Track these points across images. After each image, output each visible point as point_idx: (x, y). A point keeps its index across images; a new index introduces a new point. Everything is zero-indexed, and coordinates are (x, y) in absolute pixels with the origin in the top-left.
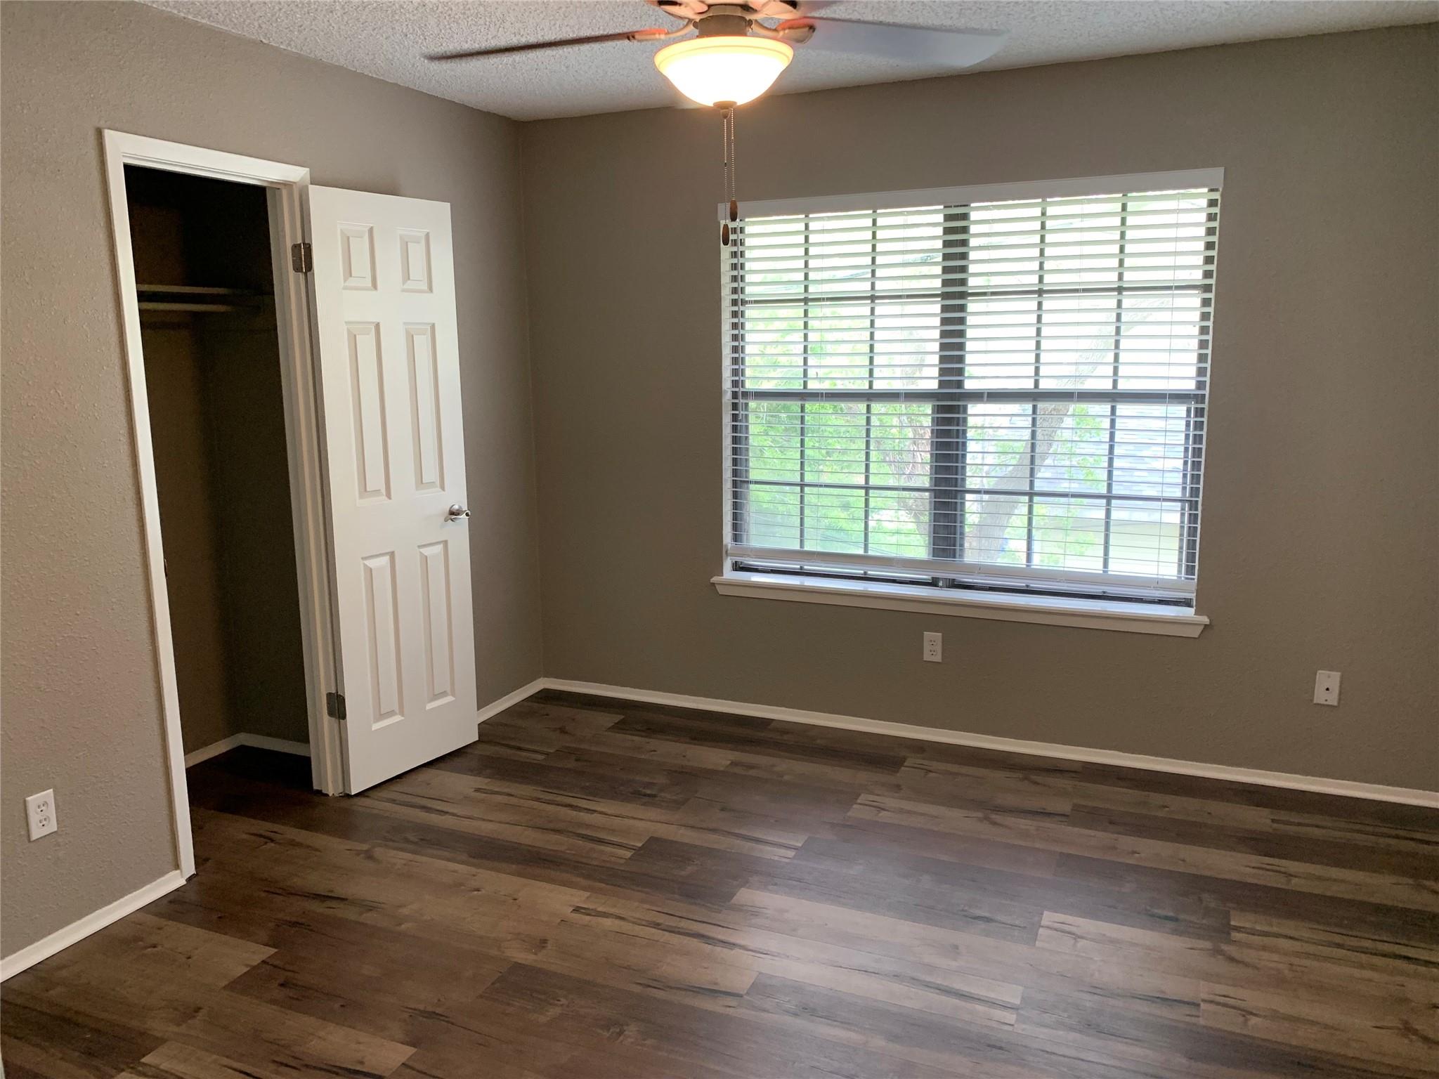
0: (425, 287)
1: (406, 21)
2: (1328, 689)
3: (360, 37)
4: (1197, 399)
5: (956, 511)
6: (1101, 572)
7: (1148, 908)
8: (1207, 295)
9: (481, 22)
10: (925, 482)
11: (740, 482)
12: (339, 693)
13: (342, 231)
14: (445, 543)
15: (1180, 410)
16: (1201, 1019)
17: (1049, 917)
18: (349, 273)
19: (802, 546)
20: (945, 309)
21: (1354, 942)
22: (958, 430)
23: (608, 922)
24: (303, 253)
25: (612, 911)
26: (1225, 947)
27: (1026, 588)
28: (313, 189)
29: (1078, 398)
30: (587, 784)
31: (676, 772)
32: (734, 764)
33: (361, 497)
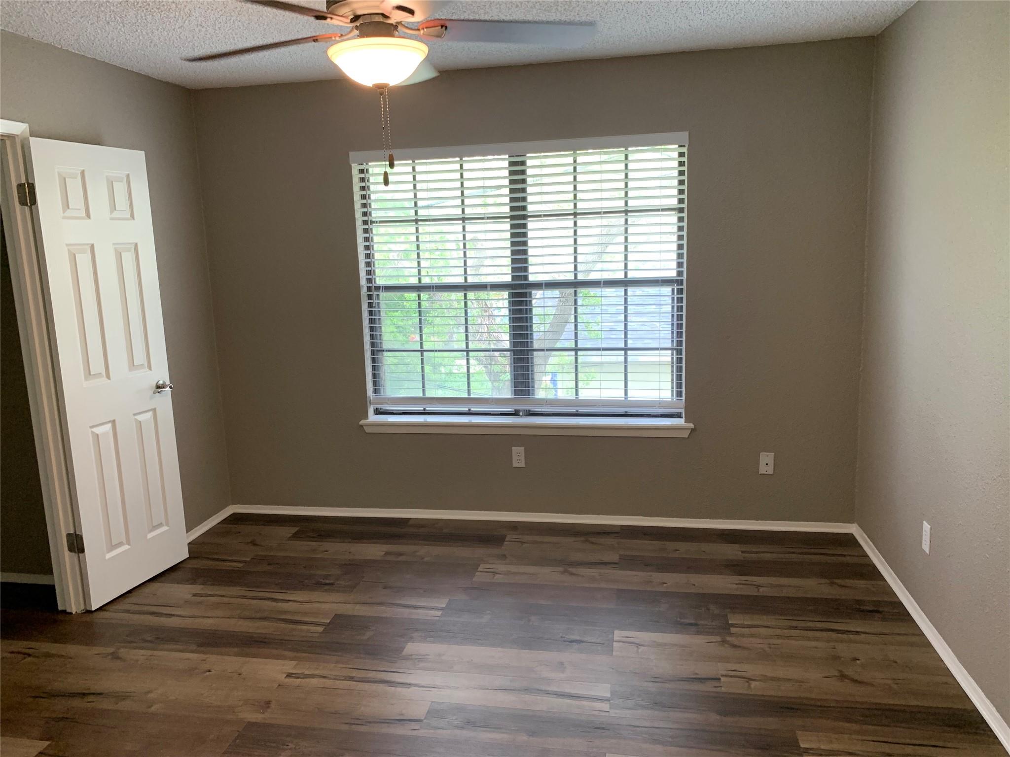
0: (128, 216)
1: (110, 12)
2: (767, 464)
3: (69, 22)
4: (678, 283)
5: (528, 363)
6: (623, 399)
7: (678, 619)
8: (681, 215)
9: (172, 15)
10: (507, 345)
11: (376, 351)
12: (77, 533)
13: (58, 172)
14: (154, 410)
15: (667, 290)
16: (723, 688)
17: (618, 634)
18: (66, 205)
19: (424, 394)
20: (513, 226)
21: (802, 624)
22: (527, 309)
23: (314, 681)
24: (27, 191)
25: (317, 672)
26: (729, 639)
27: (576, 413)
28: (33, 140)
29: (603, 284)
30: (280, 581)
31: (345, 564)
32: (387, 553)
33: (86, 379)
